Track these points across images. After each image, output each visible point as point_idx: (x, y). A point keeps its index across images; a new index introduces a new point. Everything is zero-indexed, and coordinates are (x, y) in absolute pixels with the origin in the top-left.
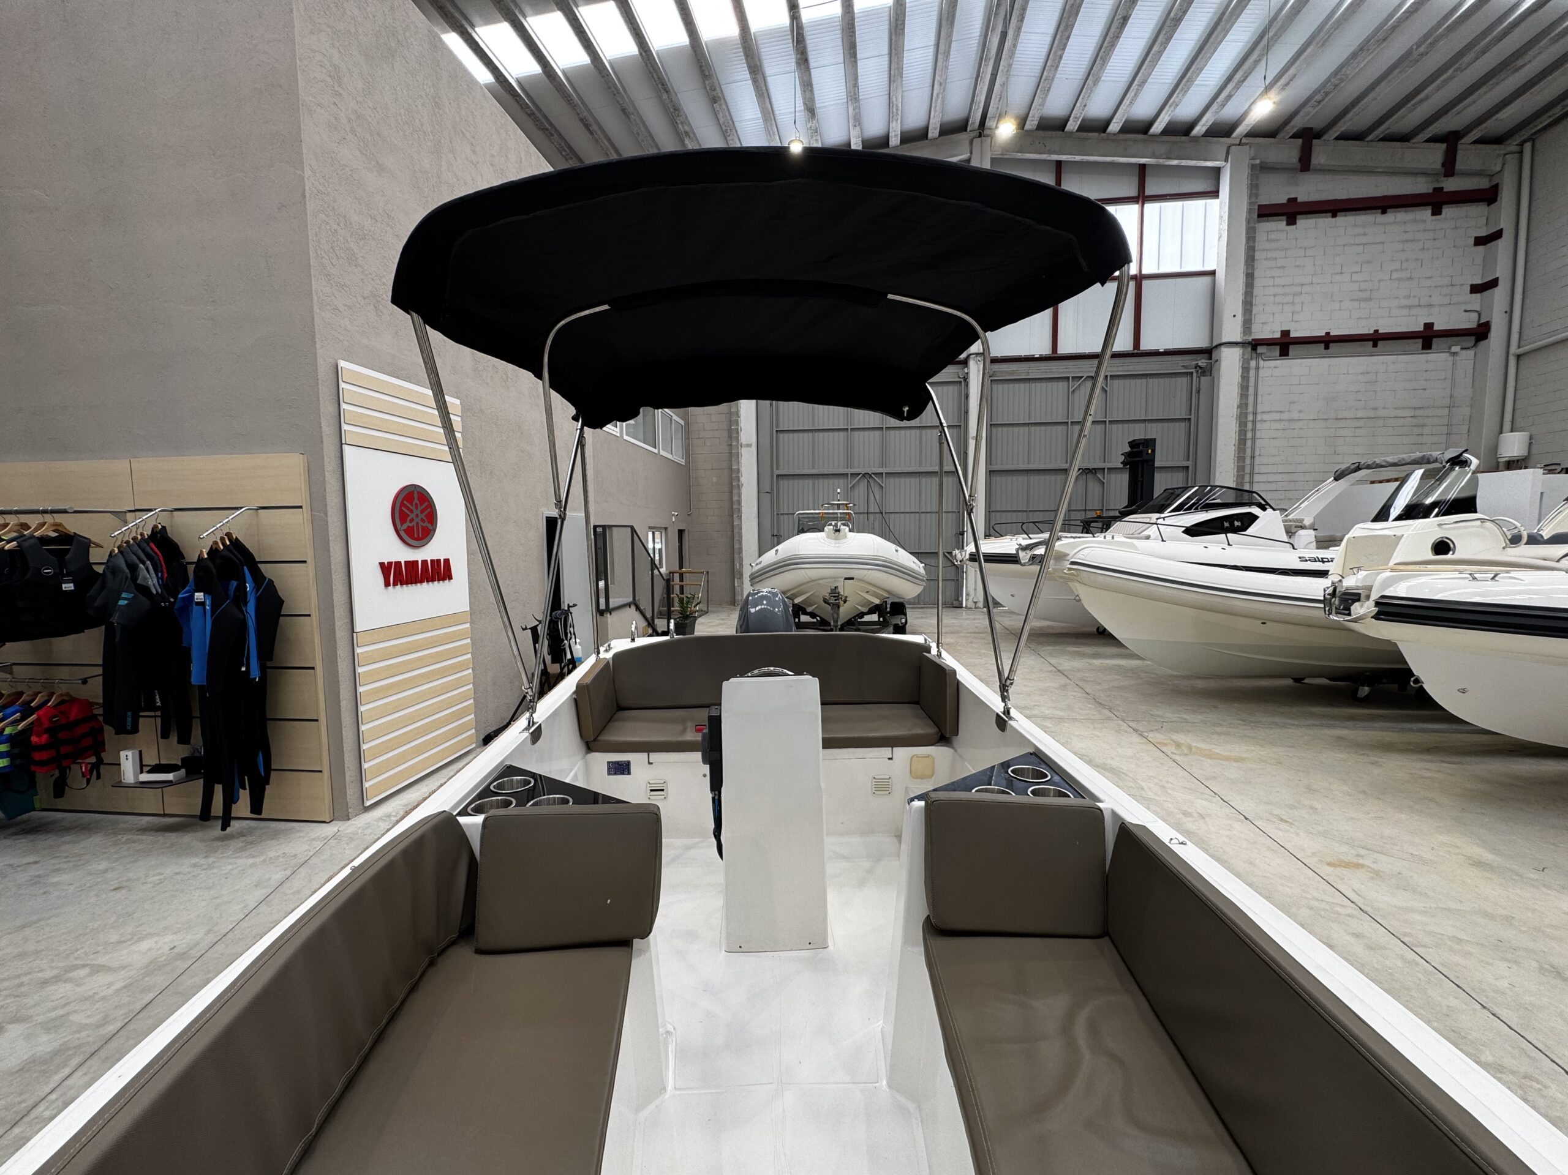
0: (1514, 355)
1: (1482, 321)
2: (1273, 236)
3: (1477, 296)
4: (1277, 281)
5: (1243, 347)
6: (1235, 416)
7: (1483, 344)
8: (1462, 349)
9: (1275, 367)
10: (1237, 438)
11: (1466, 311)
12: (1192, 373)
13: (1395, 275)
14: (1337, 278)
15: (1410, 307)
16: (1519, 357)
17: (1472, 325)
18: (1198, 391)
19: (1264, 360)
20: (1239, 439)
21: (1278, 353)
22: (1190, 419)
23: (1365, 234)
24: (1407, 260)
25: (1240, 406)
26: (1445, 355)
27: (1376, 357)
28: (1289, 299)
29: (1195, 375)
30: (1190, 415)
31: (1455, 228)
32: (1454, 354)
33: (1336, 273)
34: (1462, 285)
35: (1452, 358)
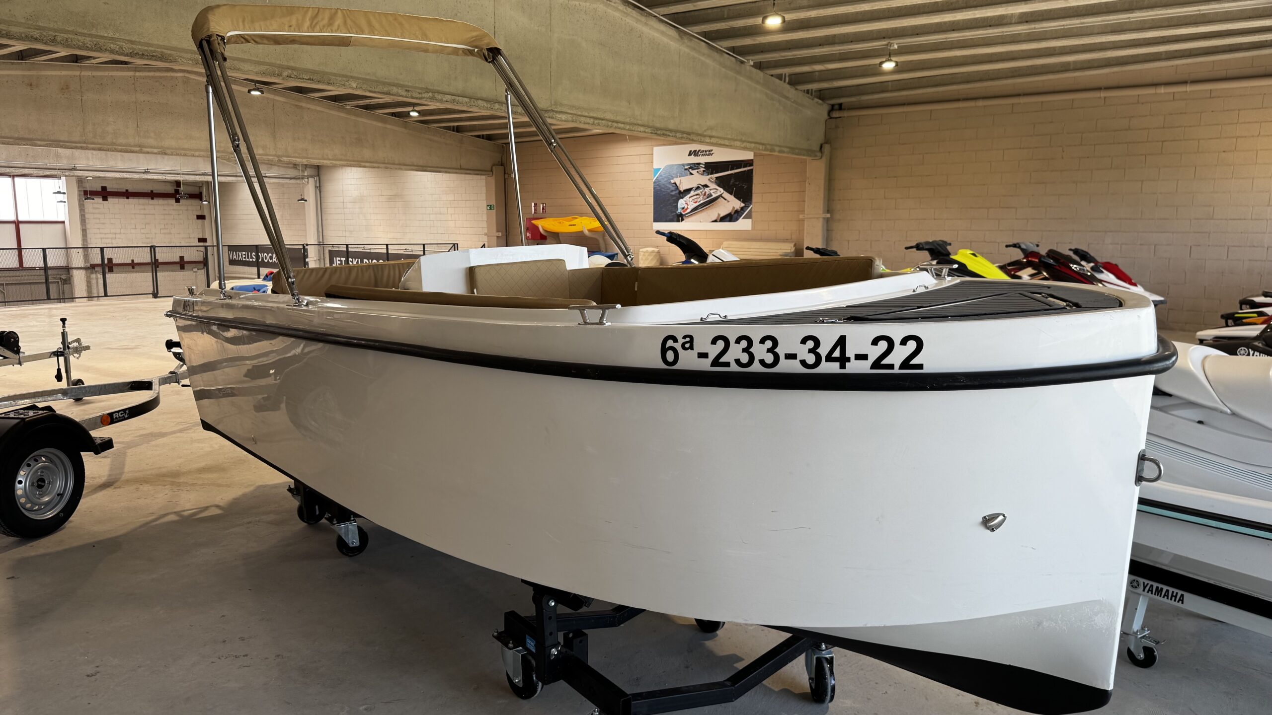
1: (204, 257)
2: (95, 206)
4: (102, 231)
5: (85, 269)
8: (197, 270)
11: (198, 251)
12: (57, 282)
13: (162, 231)
14: (133, 231)
15: (172, 247)
17: (201, 258)
21: (105, 271)
23: (145, 209)
24: (167, 224)
26: (190, 274)
27: (157, 272)
29: (60, 283)
31: (187, 210)
32: (195, 272)
33: (133, 229)
34: (194, 238)
35: (194, 274)
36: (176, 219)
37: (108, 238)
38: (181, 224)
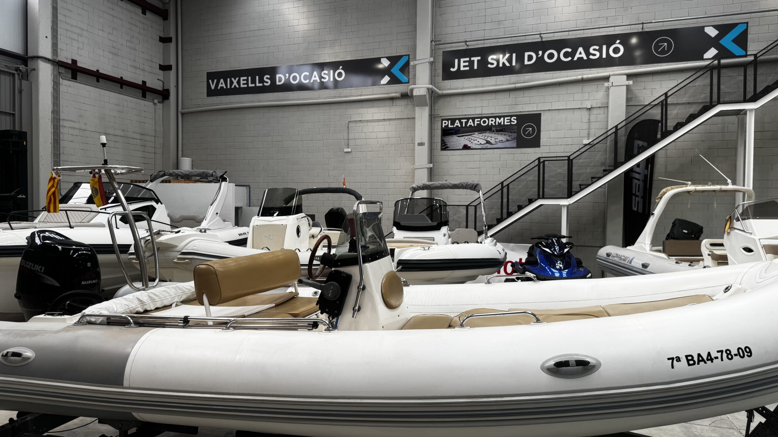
0: (180, 112)
1: (165, 88)
3: (161, 72)
4: (69, 21)
5: (53, 64)
6: (50, 120)
7: (166, 101)
8: (158, 102)
9: (69, 86)
10: (52, 138)
11: (158, 79)
12: (13, 75)
13: (128, 44)
14: (101, 33)
15: (136, 67)
16: (183, 114)
17: (160, 88)
18: (20, 92)
19: (62, 79)
20: (54, 139)
21: (70, 76)
22: (14, 115)
23: (113, 10)
24: (133, 37)
25: (53, 112)
26: (152, 104)
27: (123, 96)
28: (75, 36)
29: (16, 76)
30: (14, 110)
31: (152, 27)
32: (155, 104)
33: (100, 30)
34: (156, 63)
35: (154, 106)
36: (142, 34)
37: (75, 33)
38: (146, 42)
